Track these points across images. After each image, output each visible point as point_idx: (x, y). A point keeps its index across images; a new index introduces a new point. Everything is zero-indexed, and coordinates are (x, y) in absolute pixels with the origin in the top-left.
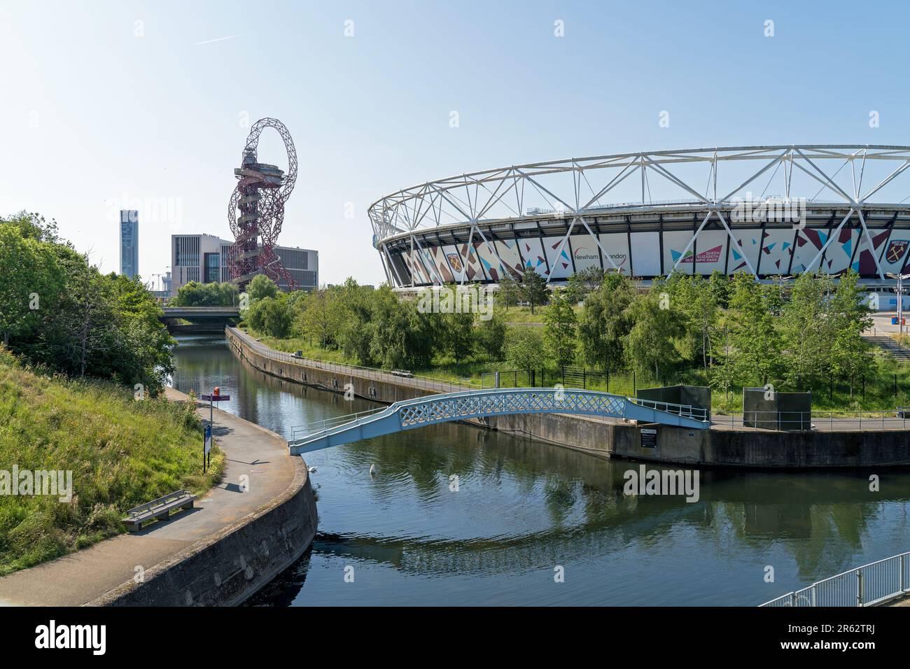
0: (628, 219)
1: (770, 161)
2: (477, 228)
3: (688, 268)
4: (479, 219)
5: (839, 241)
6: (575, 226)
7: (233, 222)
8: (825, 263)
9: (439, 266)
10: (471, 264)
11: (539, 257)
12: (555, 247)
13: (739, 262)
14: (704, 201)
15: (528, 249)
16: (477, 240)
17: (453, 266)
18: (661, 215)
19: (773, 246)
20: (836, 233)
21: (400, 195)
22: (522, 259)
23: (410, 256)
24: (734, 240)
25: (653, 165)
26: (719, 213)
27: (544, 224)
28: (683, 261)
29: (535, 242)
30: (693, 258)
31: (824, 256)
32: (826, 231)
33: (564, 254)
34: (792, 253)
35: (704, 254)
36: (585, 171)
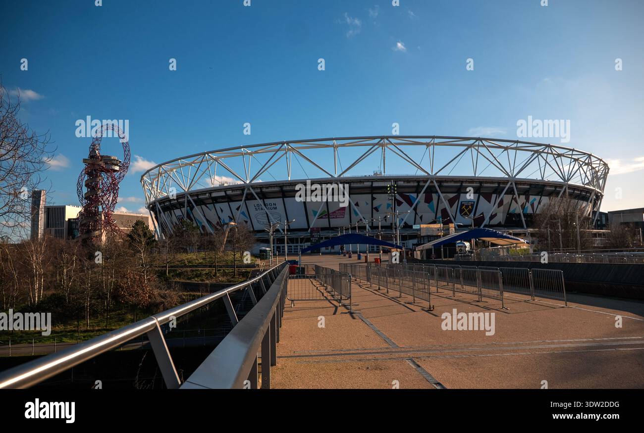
0: (282, 188)
2: (189, 196)
3: (324, 223)
4: (190, 190)
5: (425, 202)
6: (247, 194)
11: (229, 217)
12: (238, 209)
15: (222, 211)
20: (422, 195)
22: (219, 218)
27: (229, 192)
28: (320, 218)
29: (225, 206)
30: (328, 215)
31: (415, 214)
32: (414, 195)
33: (244, 214)
35: (335, 212)
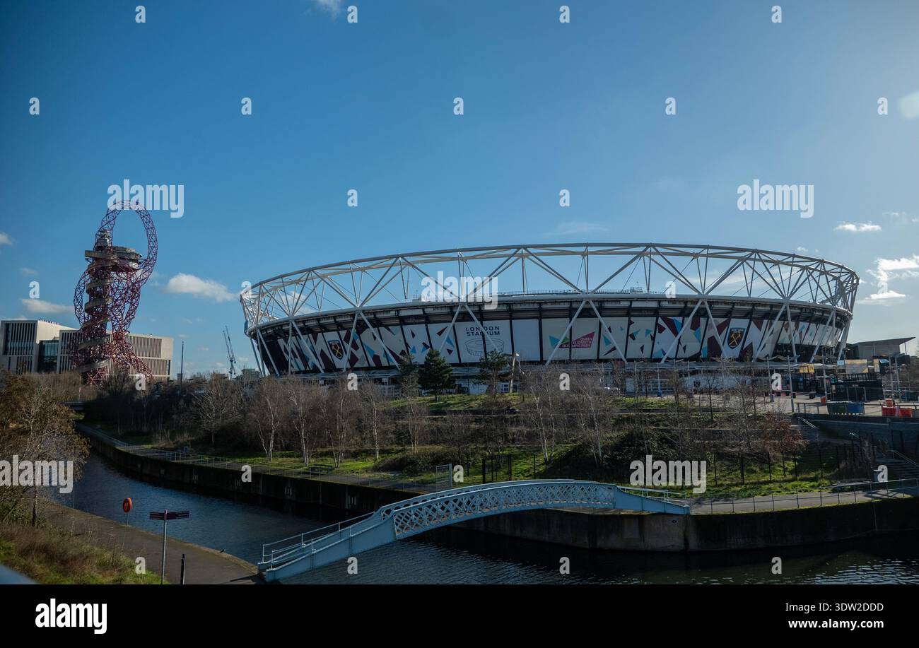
0: (510, 307)
1: (633, 257)
2: (361, 314)
3: (564, 354)
4: (364, 306)
5: (691, 328)
6: (460, 314)
8: (681, 348)
9: (318, 354)
10: (354, 351)
11: (424, 344)
12: (440, 334)
13: (610, 347)
14: (577, 291)
15: (413, 335)
16: (361, 327)
17: (335, 354)
18: (540, 304)
19: (637, 332)
20: (688, 321)
21: (280, 280)
22: (407, 345)
23: (287, 343)
24: (605, 327)
25: (532, 257)
26: (591, 302)
27: (428, 311)
28: (561, 347)
29: (420, 329)
30: (569, 344)
31: (679, 343)
32: (679, 319)
33: (448, 340)
34: (653, 338)
35: (579, 340)
36: (468, 261)
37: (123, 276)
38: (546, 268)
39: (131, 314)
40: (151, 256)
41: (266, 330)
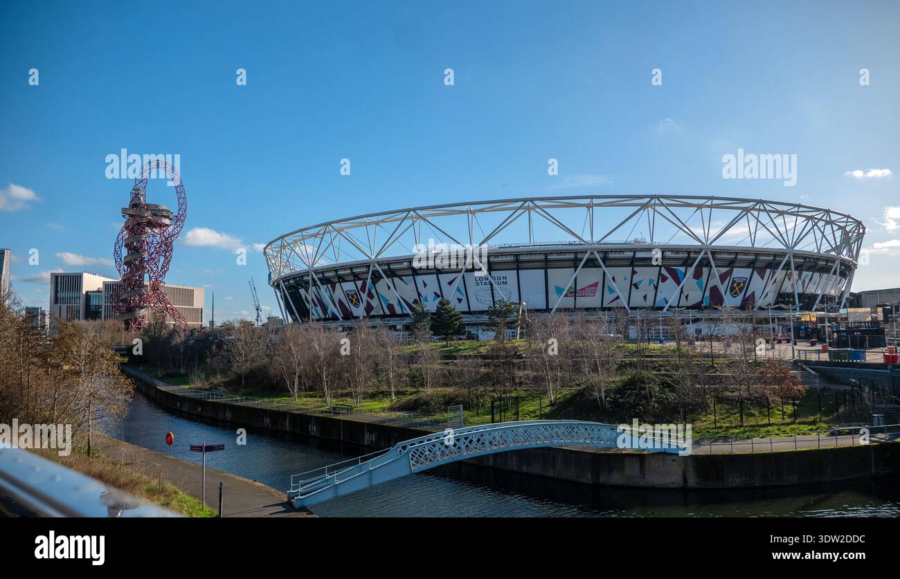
0: (517, 257)
1: (637, 208)
2: (377, 266)
3: (569, 303)
4: (379, 257)
5: (694, 278)
7: (119, 260)
8: (683, 297)
9: (336, 302)
10: (369, 300)
11: (435, 293)
12: (450, 283)
13: (614, 296)
14: (582, 243)
15: (425, 285)
16: (376, 277)
17: (351, 301)
18: (546, 254)
19: (640, 282)
20: (691, 270)
21: (300, 233)
22: (419, 294)
23: (307, 293)
24: (609, 276)
25: (538, 210)
26: (596, 253)
28: (566, 296)
29: (431, 279)
30: (574, 292)
31: (682, 291)
32: (682, 269)
33: (458, 290)
34: (656, 288)
35: (584, 289)
36: (477, 214)
37: (156, 231)
38: (552, 220)
39: (165, 266)
40: (181, 213)
41: (288, 281)
